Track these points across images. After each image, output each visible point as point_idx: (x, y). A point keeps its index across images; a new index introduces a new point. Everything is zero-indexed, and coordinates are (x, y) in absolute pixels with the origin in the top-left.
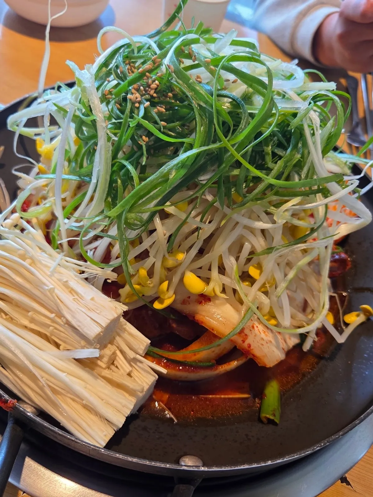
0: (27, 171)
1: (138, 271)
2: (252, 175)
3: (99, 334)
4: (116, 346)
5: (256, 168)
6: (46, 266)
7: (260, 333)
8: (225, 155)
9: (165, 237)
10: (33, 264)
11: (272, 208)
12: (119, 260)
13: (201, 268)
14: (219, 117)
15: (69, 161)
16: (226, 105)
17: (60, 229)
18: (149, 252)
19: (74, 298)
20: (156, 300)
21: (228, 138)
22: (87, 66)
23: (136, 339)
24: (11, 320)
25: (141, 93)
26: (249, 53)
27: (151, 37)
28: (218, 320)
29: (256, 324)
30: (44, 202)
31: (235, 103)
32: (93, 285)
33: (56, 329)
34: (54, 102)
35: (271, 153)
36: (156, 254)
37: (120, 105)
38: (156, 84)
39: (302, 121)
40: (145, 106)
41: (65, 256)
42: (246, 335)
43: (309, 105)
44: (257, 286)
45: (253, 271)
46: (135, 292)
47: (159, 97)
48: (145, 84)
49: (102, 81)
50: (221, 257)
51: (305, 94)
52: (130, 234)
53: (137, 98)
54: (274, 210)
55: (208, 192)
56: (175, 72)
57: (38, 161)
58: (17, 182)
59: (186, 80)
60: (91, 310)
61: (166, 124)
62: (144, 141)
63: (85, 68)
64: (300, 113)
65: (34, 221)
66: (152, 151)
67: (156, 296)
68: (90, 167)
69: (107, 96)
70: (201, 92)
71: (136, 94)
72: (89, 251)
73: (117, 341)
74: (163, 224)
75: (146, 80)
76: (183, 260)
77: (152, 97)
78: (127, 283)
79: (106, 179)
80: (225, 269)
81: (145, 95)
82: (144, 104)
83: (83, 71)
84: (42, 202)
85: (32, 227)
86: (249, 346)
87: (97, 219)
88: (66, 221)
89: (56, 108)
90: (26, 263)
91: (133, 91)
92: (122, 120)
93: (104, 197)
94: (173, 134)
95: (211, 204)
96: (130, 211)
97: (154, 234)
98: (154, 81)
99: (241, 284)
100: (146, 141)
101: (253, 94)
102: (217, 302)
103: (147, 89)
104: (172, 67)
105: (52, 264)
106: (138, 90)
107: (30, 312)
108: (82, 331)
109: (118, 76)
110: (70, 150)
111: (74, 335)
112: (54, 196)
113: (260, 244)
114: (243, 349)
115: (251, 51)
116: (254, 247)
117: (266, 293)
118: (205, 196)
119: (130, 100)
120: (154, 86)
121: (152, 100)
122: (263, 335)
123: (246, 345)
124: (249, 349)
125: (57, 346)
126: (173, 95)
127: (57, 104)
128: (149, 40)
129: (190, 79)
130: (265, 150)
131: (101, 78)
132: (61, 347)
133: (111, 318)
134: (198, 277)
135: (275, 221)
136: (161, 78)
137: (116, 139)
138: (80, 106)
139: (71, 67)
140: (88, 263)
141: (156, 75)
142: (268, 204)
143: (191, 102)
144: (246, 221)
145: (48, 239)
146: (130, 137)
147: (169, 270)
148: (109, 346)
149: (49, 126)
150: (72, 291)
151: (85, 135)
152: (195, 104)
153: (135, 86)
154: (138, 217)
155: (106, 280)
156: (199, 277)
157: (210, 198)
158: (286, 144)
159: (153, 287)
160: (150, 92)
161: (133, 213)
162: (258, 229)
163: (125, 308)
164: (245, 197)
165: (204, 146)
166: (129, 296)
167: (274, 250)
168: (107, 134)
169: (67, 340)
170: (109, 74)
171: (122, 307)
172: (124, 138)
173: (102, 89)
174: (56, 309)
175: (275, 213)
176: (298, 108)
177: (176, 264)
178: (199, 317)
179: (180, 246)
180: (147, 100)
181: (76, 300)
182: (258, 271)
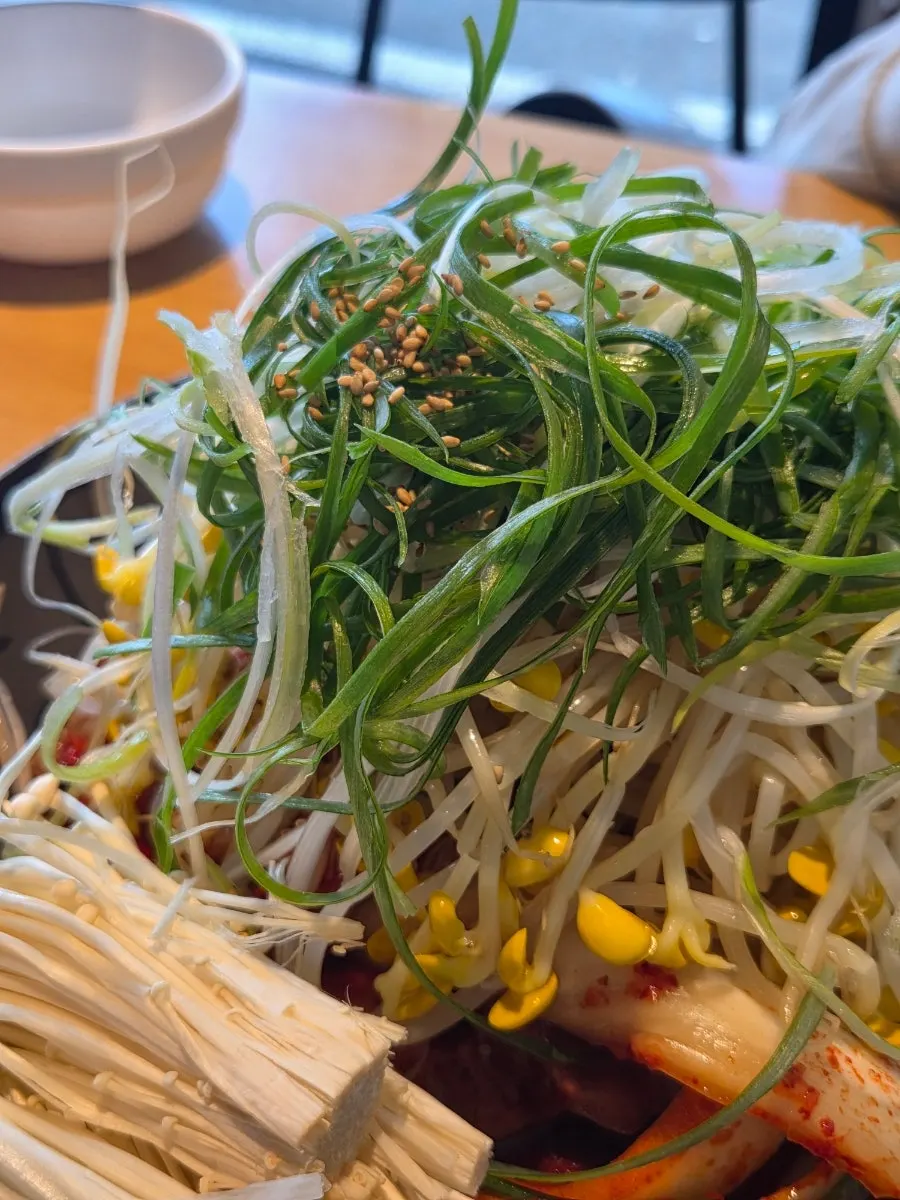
0: (74, 647)
1: (427, 907)
2: (745, 556)
3: (318, 1125)
4: (380, 1167)
5: (757, 533)
6: (140, 923)
7: (862, 1081)
8: (647, 505)
9: (501, 787)
10: (98, 920)
11: (831, 653)
12: (364, 877)
13: (631, 878)
14: (612, 395)
15: (193, 600)
16: (629, 361)
17: (178, 802)
18: (455, 842)
19: (232, 1014)
20: (495, 1002)
21: (646, 453)
22: (219, 317)
23: (446, 1137)
24: (45, 1108)
25: (378, 366)
26: (673, 205)
27: (396, 212)
28: (708, 1049)
29: (844, 1050)
30: (126, 731)
31: (662, 354)
32: (291, 968)
33: (181, 1121)
34: (136, 433)
35: (794, 484)
36: (479, 845)
37: (322, 408)
38: (417, 336)
39: (875, 374)
40: (391, 398)
41: (198, 886)
42: (812, 1090)
43: (888, 325)
44: (823, 915)
45: (803, 869)
46: (426, 982)
47: (429, 371)
48: (388, 338)
49: (266, 352)
50: (689, 834)
51: (873, 297)
52: (389, 790)
53: (365, 381)
54: (835, 658)
55: (620, 631)
56: (465, 292)
57: (103, 614)
58: (46, 684)
59: (501, 308)
60: (289, 1047)
61: (458, 440)
62: (402, 502)
63: (214, 324)
64: (864, 352)
65: (99, 793)
66: (430, 529)
67: (493, 987)
68: (250, 599)
69: (282, 392)
70: (550, 333)
71: (361, 371)
72: (272, 863)
73: (382, 1151)
74: (488, 749)
75: (389, 329)
76: (569, 854)
77: (411, 372)
78: (398, 955)
79: (299, 628)
80: (710, 875)
81: (388, 369)
82: (390, 392)
83: (207, 333)
84: (119, 731)
85: (96, 811)
86: (829, 1127)
87: (282, 751)
88: (192, 778)
89: (143, 449)
90: (80, 919)
91: (354, 362)
92: (328, 449)
93: (300, 684)
94: (484, 468)
95: (633, 667)
96: (376, 710)
97: (467, 781)
98: (410, 328)
99: (769, 917)
100: (409, 502)
101: (713, 319)
102: (699, 986)
103: (394, 351)
104: (457, 279)
105: (155, 914)
106: (366, 359)
107: (98, 1073)
108: (264, 1120)
109: (309, 332)
110: (194, 564)
111: (242, 1137)
112: (152, 709)
113: (810, 773)
114: (810, 1142)
115: (687, 199)
116: (796, 789)
117: (858, 939)
118: (613, 643)
119: (347, 388)
120: (411, 341)
121: (412, 381)
122: (872, 1088)
123: (815, 1124)
124: (830, 1138)
125: (190, 1180)
126: (472, 357)
127: (144, 436)
128: (391, 220)
129: (511, 304)
130: (776, 478)
131: (262, 345)
132: (203, 1184)
133: (354, 1066)
134: (624, 907)
135: (850, 694)
136: (430, 315)
137: (317, 504)
138: (207, 429)
139: (173, 327)
140: (272, 899)
141: (416, 311)
142: (814, 644)
143: (523, 368)
144: (753, 707)
145: (146, 842)
146: (357, 493)
147: (527, 894)
148: (359, 1168)
149: (131, 509)
150: (223, 993)
151: (230, 510)
152: (534, 371)
153: (359, 348)
154: (409, 732)
155: (329, 947)
156: (631, 909)
157: (626, 647)
158: (839, 451)
159: (481, 957)
160: (403, 358)
161: (390, 717)
162: (798, 728)
163: (398, 1034)
164: (737, 627)
165: (577, 485)
166: (409, 996)
167: (859, 789)
168: (291, 495)
169: (220, 1158)
170: (284, 330)
171: (386, 1029)
172: (338, 500)
173: (268, 374)
174: (177, 1053)
175: (839, 666)
176: (856, 338)
177: (545, 872)
178: (643, 1044)
179: (553, 811)
180: (396, 384)
181: (239, 1020)
182: (820, 868)
